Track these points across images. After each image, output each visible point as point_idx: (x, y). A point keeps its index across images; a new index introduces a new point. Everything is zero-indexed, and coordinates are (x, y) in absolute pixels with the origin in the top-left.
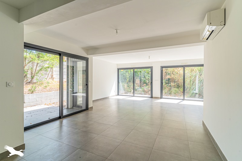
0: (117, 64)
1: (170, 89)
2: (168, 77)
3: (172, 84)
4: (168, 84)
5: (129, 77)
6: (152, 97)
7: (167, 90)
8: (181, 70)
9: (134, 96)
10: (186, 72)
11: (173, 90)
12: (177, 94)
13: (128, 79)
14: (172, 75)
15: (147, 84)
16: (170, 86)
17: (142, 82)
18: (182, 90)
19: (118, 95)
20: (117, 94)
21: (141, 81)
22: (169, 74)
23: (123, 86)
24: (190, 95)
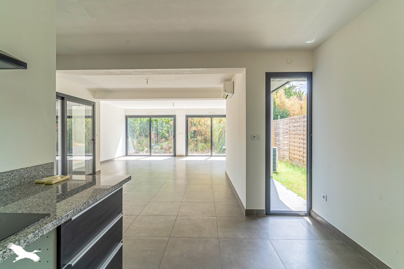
0: (125, 109)
1: (197, 145)
2: (194, 128)
3: (199, 138)
4: (194, 138)
5: (140, 128)
6: (175, 156)
7: (192, 146)
8: (208, 120)
9: (150, 156)
10: (213, 123)
11: (200, 145)
12: (204, 150)
13: (138, 132)
14: (199, 126)
15: (166, 139)
16: (196, 141)
17: (159, 136)
18: (209, 145)
19: (127, 155)
20: (124, 154)
21: (157, 134)
22: (195, 125)
23: (133, 142)
24: (219, 150)
